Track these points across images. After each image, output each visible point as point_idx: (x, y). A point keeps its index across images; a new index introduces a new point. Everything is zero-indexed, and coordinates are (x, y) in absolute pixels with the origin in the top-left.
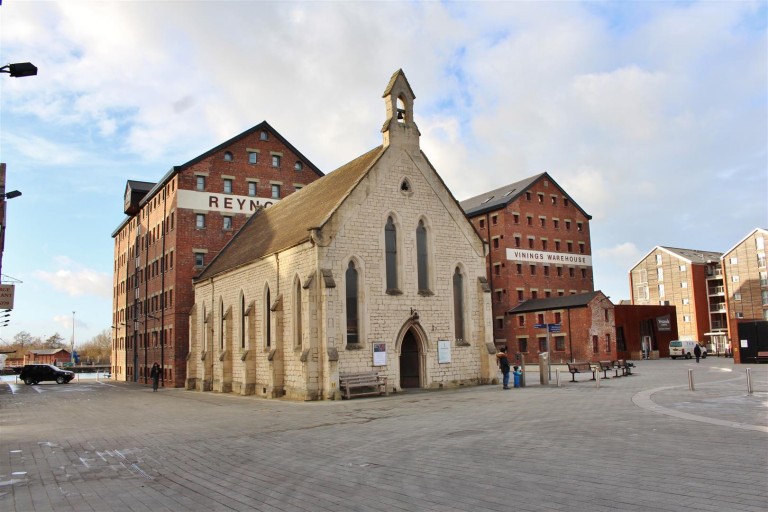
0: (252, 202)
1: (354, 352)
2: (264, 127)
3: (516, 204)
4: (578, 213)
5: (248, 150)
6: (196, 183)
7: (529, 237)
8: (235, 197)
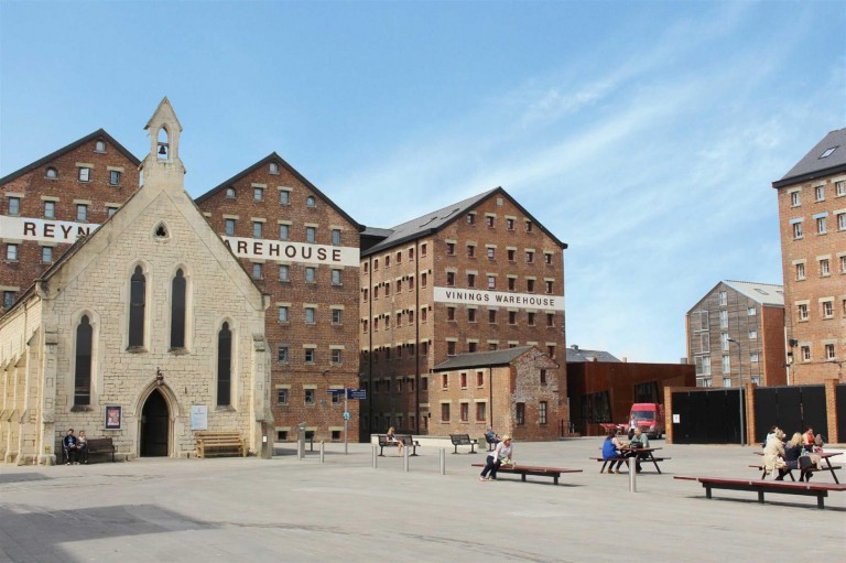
0: (80, 230)
1: (80, 414)
2: (100, 136)
3: (452, 229)
4: (547, 241)
5: (78, 164)
6: (8, 206)
7: (469, 272)
8: (59, 223)
